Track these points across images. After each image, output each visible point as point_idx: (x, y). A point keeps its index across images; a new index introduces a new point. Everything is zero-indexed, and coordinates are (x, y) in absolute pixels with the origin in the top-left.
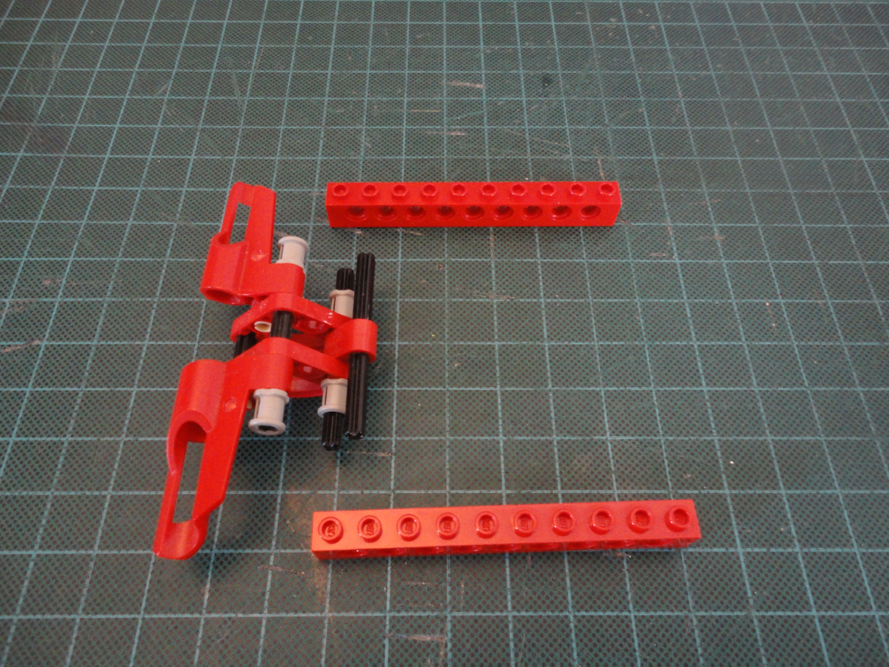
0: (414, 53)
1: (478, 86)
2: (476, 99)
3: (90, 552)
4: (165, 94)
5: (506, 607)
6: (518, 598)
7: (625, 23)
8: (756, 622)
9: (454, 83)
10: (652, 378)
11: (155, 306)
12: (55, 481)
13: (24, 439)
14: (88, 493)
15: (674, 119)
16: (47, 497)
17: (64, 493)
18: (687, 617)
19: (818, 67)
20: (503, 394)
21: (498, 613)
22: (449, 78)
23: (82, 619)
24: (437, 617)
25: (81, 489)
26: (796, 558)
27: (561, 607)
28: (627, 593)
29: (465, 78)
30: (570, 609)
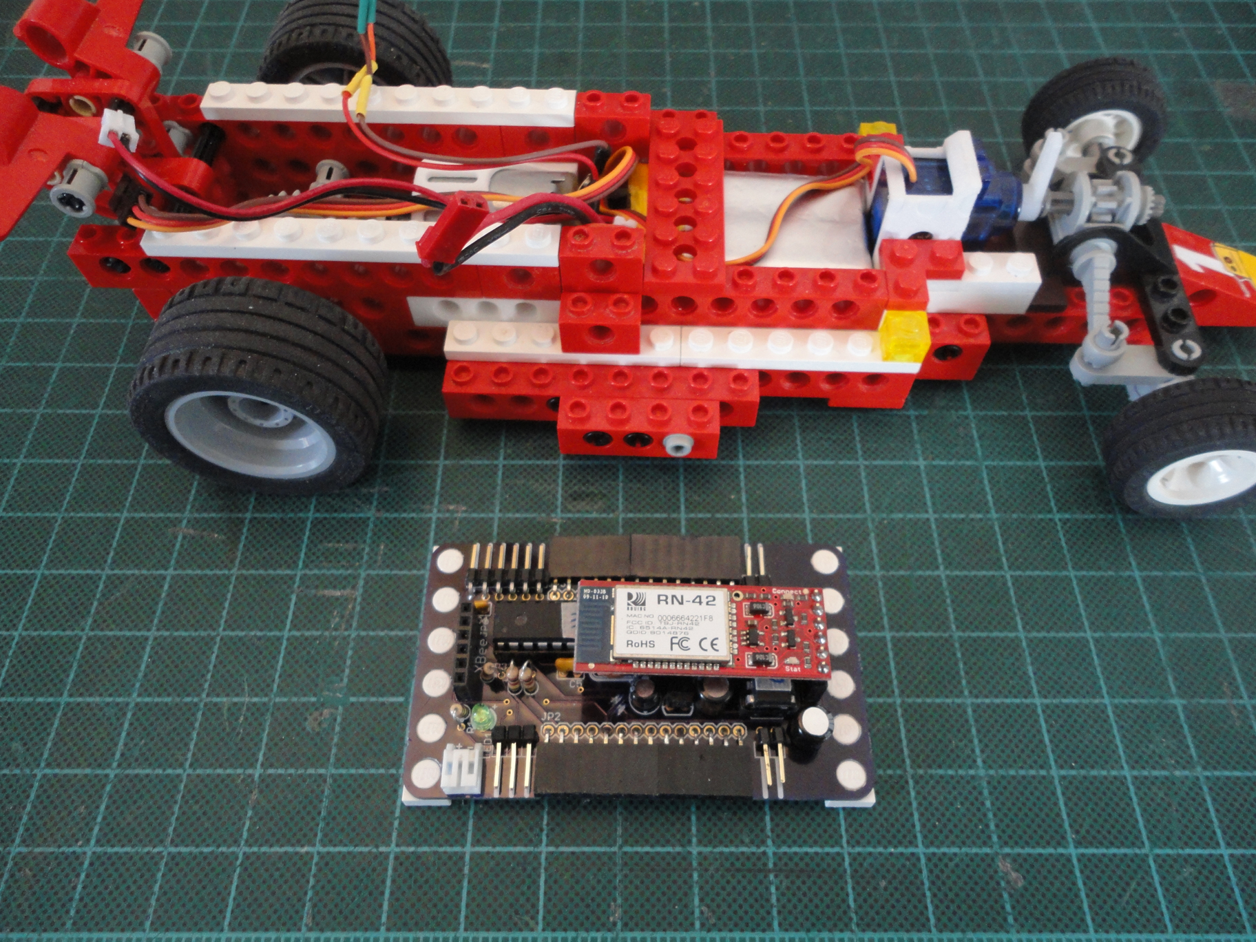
1: (485, 66)
2: (480, 79)
9: (457, 63)
15: (700, 100)
19: (877, 44)
24: (350, 575)
26: (741, 520)
29: (469, 57)
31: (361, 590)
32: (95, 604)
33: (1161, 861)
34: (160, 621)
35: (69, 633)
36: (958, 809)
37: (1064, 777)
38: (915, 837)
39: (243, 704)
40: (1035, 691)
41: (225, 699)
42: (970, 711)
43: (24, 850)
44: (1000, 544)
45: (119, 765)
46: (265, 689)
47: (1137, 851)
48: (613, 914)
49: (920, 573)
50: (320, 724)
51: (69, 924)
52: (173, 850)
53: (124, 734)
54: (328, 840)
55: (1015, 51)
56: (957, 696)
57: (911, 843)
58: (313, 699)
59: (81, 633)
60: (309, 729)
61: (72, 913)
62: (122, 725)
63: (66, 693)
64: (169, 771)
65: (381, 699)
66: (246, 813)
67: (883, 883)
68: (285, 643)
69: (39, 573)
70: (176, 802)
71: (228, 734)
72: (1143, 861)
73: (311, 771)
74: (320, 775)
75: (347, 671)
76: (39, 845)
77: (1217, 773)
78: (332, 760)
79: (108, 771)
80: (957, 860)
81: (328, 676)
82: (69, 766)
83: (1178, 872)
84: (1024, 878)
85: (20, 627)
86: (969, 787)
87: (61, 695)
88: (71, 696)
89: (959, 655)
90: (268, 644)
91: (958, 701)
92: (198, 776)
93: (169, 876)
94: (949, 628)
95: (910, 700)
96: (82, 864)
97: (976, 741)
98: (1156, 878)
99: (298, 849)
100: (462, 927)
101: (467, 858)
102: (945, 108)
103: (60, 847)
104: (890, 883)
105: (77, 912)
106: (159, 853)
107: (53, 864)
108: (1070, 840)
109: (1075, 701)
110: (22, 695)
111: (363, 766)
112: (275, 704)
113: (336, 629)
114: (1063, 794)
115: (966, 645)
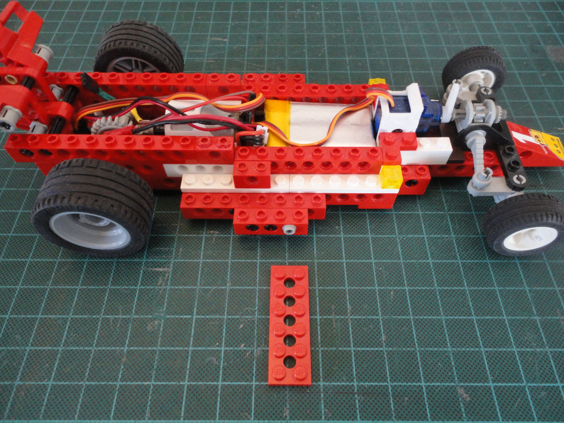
0: (196, 25)
1: (225, 40)
2: (223, 46)
4: (69, 43)
5: (200, 258)
6: (206, 254)
7: (304, 11)
8: (316, 264)
9: (213, 39)
15: (320, 55)
19: (398, 31)
21: (195, 260)
24: (167, 262)
25: (7, 209)
26: (340, 239)
27: (225, 258)
28: (257, 253)
29: (219, 36)
31: (172, 269)
32: (54, 274)
33: (532, 389)
34: (82, 282)
35: (42, 287)
36: (439, 366)
37: (487, 352)
38: (420, 378)
39: (119, 318)
40: (473, 313)
41: (111, 316)
42: (444, 322)
43: (21, 383)
44: (456, 248)
45: (64, 345)
46: (129, 312)
47: (520, 384)
48: (285, 412)
49: (420, 261)
50: (153, 328)
51: (41, 416)
52: (87, 383)
53: (66, 332)
54: (157, 379)
55: (459, 33)
56: (438, 316)
57: (419, 381)
58: (150, 316)
59: (47, 287)
60: (148, 330)
61: (42, 411)
62: (65, 328)
63: (40, 314)
64: (86, 348)
65: (181, 317)
66: (121, 367)
67: (407, 399)
68: (138, 291)
69: (28, 260)
70: (89, 362)
71: (113, 332)
72: (523, 389)
73: (149, 348)
74: (154, 350)
75: (166, 304)
76: (28, 381)
77: (555, 350)
78: (159, 343)
79: (59, 348)
80: (439, 388)
81: (157, 306)
82: (41, 346)
83: (539, 394)
84: (470, 396)
85: (20, 284)
86: (444, 356)
87: (38, 314)
88: (42, 314)
89: (438, 297)
90: (130, 292)
91: (438, 318)
92: (99, 350)
93: (86, 395)
94: (434, 285)
95: (417, 317)
96: (47, 389)
97: (447, 335)
98: (529, 397)
99: (144, 383)
100: (217, 418)
101: (220, 387)
102: (428, 58)
103: (37, 382)
104: (409, 399)
105: (45, 411)
106: (81, 385)
107: (34, 390)
108: (490, 379)
109: (491, 318)
110: (20, 314)
111: (173, 346)
112: (133, 319)
113: (160, 286)
114: (487, 359)
115: (442, 293)
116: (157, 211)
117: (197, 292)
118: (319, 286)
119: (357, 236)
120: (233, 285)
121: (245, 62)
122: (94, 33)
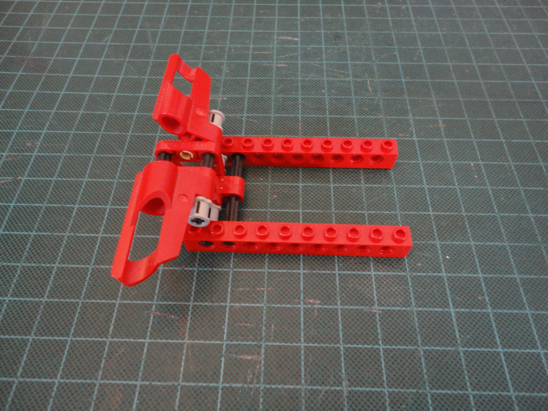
0: (258, 21)
1: (296, 39)
2: (294, 46)
3: (42, 299)
4: (108, 41)
5: (300, 340)
6: (308, 335)
7: (387, 5)
8: (462, 354)
10: (398, 206)
11: (92, 159)
12: (24, 257)
13: (7, 233)
14: (43, 265)
15: (415, 59)
16: (18, 266)
17: (29, 265)
18: (416, 349)
19: (505, 30)
20: (303, 214)
21: (295, 344)
22: (279, 35)
23: (33, 339)
24: (255, 345)
25: (39, 263)
26: (488, 316)
27: (335, 341)
28: (378, 334)
29: (288, 34)
30: (341, 342)
31: (263, 356)
32: (104, 361)
34: (143, 374)
35: (88, 381)
59: (95, 382)
68: (220, 391)
69: (69, 339)
85: (59, 376)
90: (210, 392)
113: (251, 383)
116: (235, 268)
117: (303, 394)
118: (473, 390)
119: (510, 311)
120: (351, 384)
121: (325, 67)
122: (137, 29)
